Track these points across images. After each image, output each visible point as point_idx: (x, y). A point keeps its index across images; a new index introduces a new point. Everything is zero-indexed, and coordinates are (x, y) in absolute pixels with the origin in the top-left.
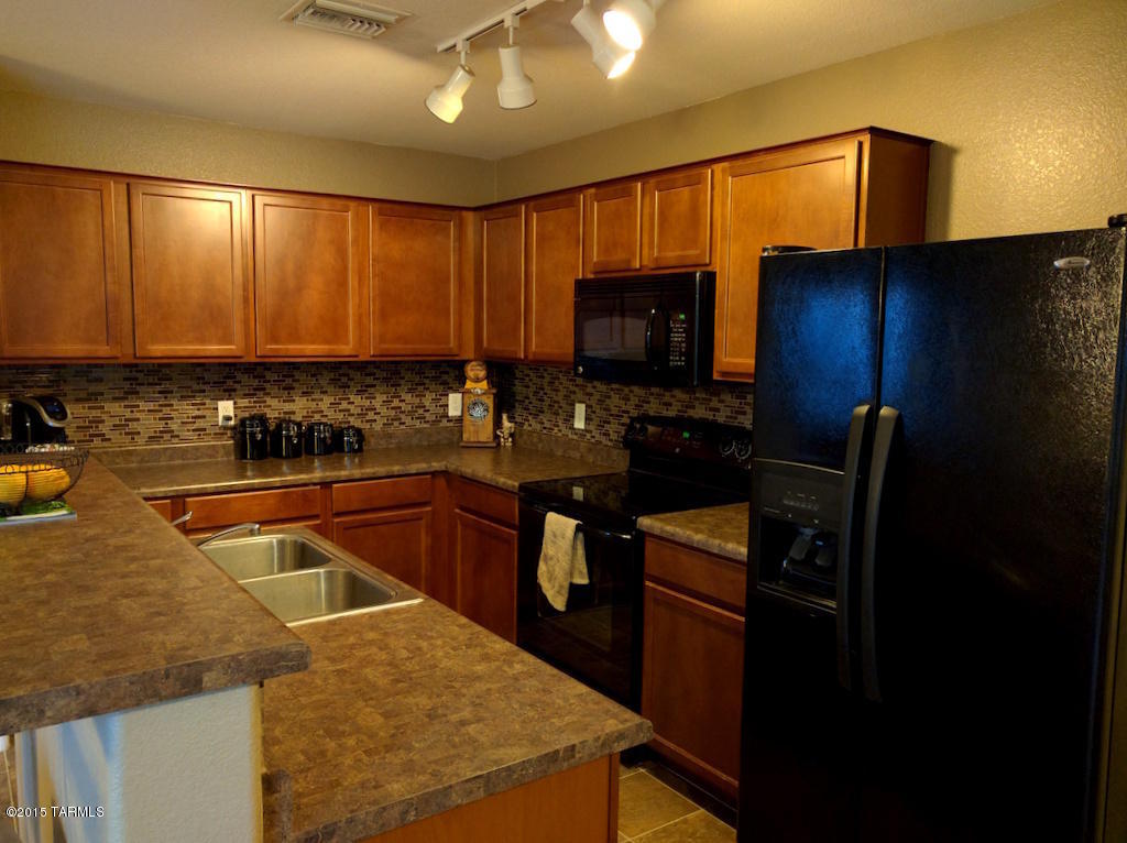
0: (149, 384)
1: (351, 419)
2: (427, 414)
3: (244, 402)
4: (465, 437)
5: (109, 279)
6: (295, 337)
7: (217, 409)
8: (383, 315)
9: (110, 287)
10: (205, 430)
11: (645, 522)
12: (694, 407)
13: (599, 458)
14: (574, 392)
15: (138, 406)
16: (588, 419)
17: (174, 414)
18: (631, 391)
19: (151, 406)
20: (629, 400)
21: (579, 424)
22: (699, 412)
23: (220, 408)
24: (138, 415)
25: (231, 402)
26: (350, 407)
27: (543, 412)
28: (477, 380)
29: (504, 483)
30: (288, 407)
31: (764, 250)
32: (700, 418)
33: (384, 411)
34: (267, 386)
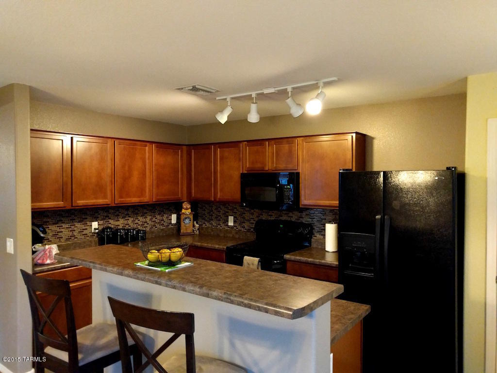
0: (67, 217)
1: (139, 227)
2: (164, 223)
3: (101, 222)
4: (182, 231)
5: (64, 175)
6: (128, 196)
7: (91, 225)
8: (158, 186)
9: (65, 179)
10: (87, 234)
11: (287, 256)
12: (282, 216)
13: (241, 236)
14: (228, 212)
15: (62, 226)
16: (235, 222)
17: (75, 229)
18: (255, 211)
19: (67, 226)
20: (254, 214)
21: (231, 223)
22: (284, 218)
23: (93, 226)
24: (62, 230)
25: (97, 222)
26: (138, 222)
27: (212, 220)
28: (187, 209)
29: (218, 248)
30: (117, 223)
31: (340, 170)
32: (285, 220)
33: (150, 223)
34: (110, 215)
